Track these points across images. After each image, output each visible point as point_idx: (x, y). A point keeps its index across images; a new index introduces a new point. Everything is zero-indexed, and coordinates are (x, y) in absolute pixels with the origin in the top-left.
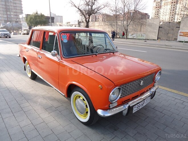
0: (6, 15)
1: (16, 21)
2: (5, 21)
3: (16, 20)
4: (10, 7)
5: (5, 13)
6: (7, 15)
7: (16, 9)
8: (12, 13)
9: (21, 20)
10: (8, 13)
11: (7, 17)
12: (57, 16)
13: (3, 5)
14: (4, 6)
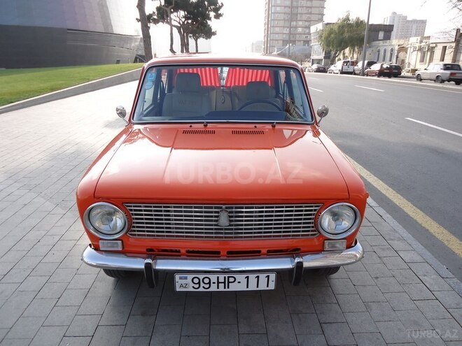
0: (288, 27)
1: (304, 41)
2: (283, 41)
3: (306, 39)
4: (300, 10)
5: (287, 24)
6: (290, 27)
7: (311, 13)
8: (300, 23)
9: (312, 38)
10: (294, 23)
11: (290, 34)
12: (409, 21)
13: (287, 6)
14: (288, 10)
